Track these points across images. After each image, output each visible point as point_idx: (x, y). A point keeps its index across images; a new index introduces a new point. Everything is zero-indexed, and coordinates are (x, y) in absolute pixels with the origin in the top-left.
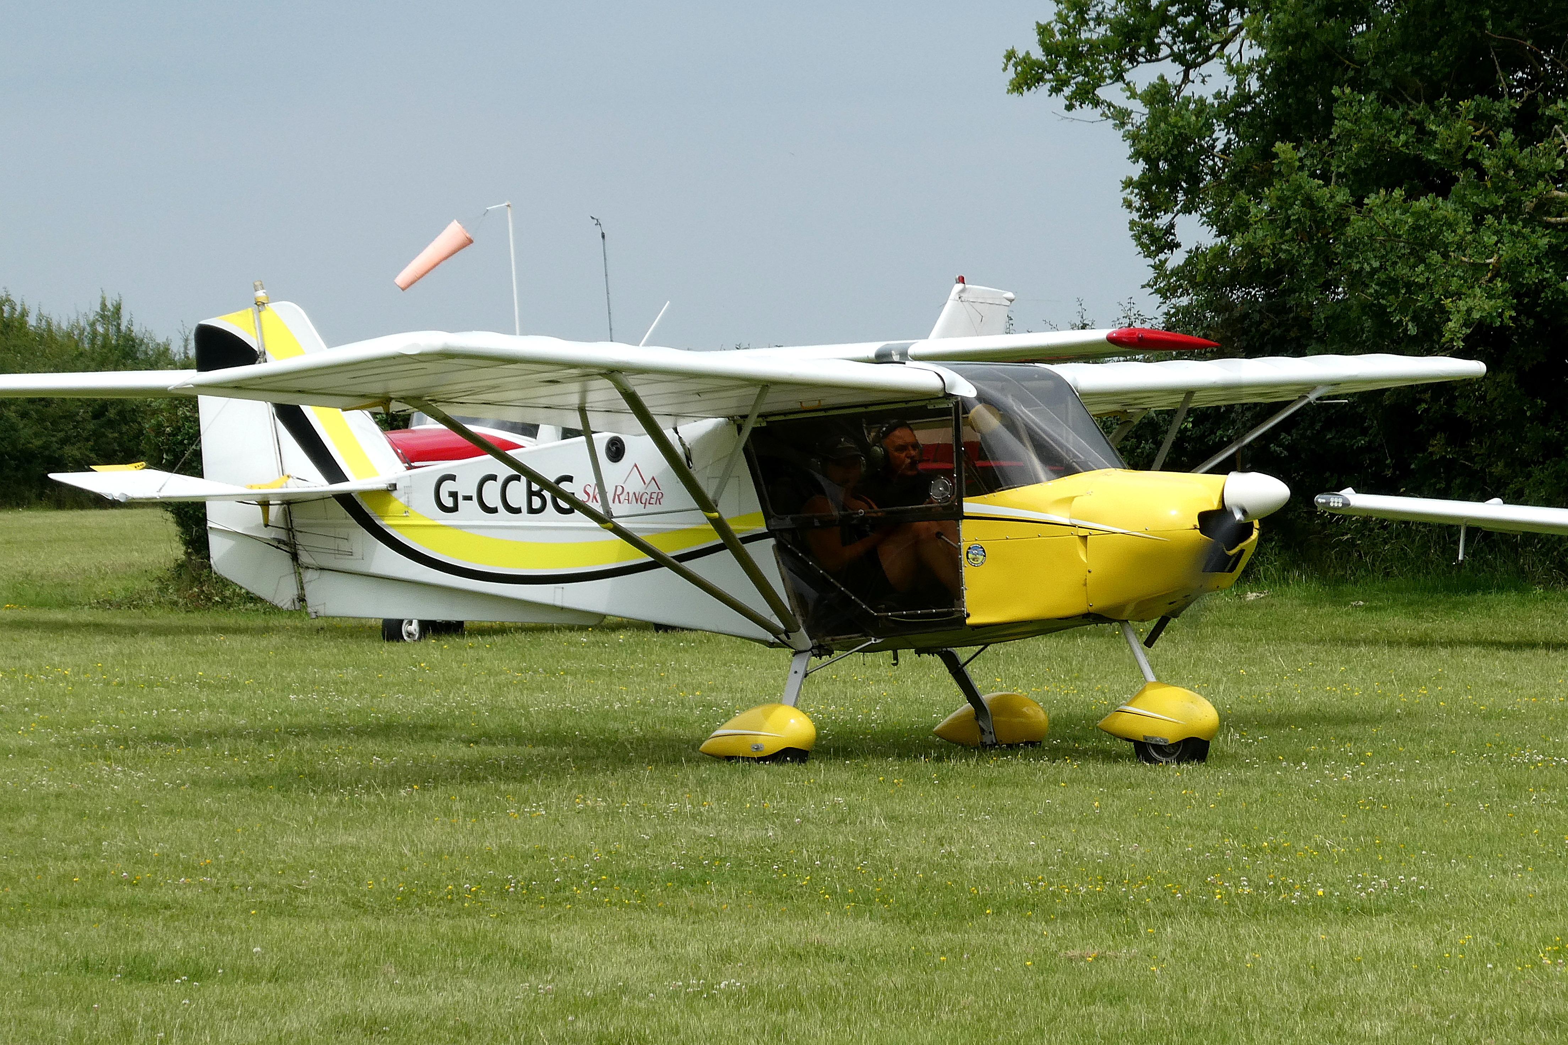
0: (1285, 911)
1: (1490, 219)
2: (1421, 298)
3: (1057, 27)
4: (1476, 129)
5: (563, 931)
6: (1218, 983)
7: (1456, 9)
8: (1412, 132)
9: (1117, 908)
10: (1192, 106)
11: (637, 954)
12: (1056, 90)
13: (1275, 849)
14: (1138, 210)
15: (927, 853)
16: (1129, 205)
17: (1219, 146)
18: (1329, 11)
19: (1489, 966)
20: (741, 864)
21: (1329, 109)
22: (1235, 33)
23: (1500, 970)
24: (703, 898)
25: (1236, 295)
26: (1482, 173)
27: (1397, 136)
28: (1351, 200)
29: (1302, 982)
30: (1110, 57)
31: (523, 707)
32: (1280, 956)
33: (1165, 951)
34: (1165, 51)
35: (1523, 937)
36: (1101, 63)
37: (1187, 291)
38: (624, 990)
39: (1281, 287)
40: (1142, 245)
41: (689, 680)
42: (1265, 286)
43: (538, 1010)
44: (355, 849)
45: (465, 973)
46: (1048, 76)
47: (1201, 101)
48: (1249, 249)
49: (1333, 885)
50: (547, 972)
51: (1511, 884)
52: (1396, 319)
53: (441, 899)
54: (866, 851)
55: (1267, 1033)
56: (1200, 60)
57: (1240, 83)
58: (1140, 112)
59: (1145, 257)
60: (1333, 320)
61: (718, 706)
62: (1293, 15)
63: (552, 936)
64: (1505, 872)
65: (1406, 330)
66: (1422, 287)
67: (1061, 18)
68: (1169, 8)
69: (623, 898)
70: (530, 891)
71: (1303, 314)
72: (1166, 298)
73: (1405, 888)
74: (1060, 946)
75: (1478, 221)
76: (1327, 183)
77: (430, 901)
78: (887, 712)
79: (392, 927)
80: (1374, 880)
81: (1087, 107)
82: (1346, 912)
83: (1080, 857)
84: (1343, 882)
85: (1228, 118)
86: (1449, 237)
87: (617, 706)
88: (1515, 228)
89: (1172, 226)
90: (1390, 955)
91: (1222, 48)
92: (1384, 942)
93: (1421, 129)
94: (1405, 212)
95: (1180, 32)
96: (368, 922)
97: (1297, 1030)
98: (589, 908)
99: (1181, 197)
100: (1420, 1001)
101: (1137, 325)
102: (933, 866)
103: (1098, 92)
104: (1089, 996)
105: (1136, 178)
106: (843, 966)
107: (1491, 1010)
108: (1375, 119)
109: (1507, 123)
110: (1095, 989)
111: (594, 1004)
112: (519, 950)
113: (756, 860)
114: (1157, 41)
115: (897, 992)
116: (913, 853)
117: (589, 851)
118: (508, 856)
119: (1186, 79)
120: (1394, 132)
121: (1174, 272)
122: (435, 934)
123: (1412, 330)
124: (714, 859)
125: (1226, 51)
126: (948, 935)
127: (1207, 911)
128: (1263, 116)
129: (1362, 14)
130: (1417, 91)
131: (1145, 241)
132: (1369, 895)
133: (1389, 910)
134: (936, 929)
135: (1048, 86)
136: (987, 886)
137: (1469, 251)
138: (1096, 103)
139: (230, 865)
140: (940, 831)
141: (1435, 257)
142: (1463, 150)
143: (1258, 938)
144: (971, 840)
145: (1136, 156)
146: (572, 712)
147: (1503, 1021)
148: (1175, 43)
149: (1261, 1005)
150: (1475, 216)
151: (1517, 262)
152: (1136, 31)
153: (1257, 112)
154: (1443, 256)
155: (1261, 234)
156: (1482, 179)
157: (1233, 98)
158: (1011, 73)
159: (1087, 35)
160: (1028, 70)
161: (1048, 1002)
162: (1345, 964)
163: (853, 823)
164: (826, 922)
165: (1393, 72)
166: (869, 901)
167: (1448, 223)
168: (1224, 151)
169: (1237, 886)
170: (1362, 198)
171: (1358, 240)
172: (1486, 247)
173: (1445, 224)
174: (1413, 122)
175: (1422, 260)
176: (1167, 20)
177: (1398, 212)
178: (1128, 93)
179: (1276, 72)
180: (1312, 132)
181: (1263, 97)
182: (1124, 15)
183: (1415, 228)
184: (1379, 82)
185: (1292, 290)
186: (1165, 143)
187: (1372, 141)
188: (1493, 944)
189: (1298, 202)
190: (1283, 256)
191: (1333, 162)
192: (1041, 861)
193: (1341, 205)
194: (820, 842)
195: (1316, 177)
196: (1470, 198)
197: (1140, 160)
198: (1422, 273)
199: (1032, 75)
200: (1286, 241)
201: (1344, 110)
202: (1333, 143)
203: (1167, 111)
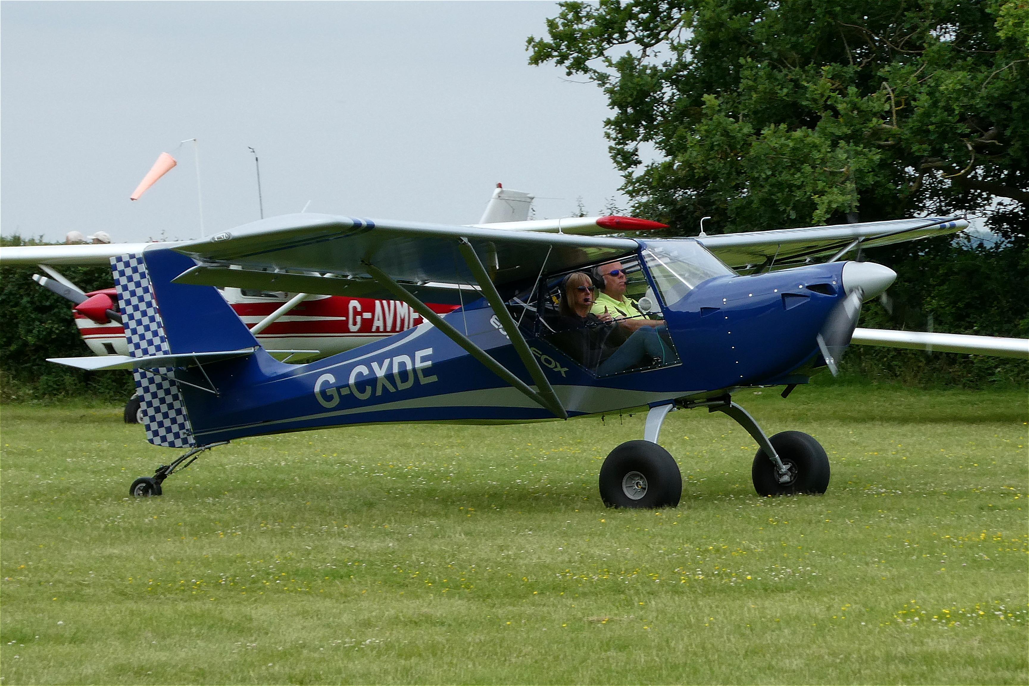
0: (725, 590)
1: (842, 143)
2: (798, 195)
3: (560, 22)
4: (833, 85)
5: (259, 609)
6: (689, 636)
7: (818, 7)
8: (791, 86)
9: (618, 589)
10: (648, 71)
11: (309, 623)
12: (561, 62)
13: (718, 550)
14: (614, 140)
15: (493, 556)
16: (608, 136)
17: (666, 98)
18: (737, 9)
19: (863, 623)
20: (372, 564)
21: (737, 72)
22: (676, 24)
23: (870, 626)
24: (349, 586)
25: (679, 195)
26: (836, 114)
27: (781, 89)
28: (753, 131)
29: (743, 635)
30: (595, 41)
31: (221, 465)
32: (727, 619)
33: (651, 616)
34: (630, 36)
35: (882, 606)
36: (589, 44)
37: (646, 192)
38: (304, 646)
39: (707, 189)
40: (616, 162)
41: (328, 446)
42: (696, 189)
43: (249, 659)
44: (119, 557)
45: (198, 636)
46: (555, 54)
47: (654, 68)
48: (687, 164)
49: (756, 573)
50: (252, 636)
51: (873, 570)
52: (782, 208)
53: (177, 589)
54: (454, 555)
55: (723, 667)
56: (653, 42)
57: (680, 55)
58: (615, 76)
59: (620, 170)
60: (740, 210)
61: (350, 463)
62: (713, 11)
63: (253, 612)
64: (867, 564)
65: (789, 215)
66: (799, 188)
67: (563, 16)
68: (634, 8)
69: (297, 587)
70: (236, 584)
71: (721, 206)
72: (633, 197)
73: (803, 575)
74: (583, 613)
75: (834, 145)
76: (737, 121)
77: (170, 590)
78: (459, 465)
79: (147, 608)
80: (783, 569)
81: (581, 73)
82: (766, 590)
83: (592, 557)
84: (762, 570)
85: (672, 79)
86: (816, 155)
87: (283, 463)
88: (859, 149)
89: (636, 150)
90: (798, 617)
91: (667, 34)
92: (794, 609)
93: (797, 84)
94: (788, 138)
95: (640, 24)
96: (131, 605)
97: (742, 667)
98: (275, 594)
99: (642, 130)
100: (820, 647)
101: (615, 214)
102: (499, 564)
103: (587, 63)
104: (606, 645)
105: (612, 119)
106: (444, 629)
107: (867, 652)
108: (768, 79)
109: (852, 81)
110: (610, 641)
111: (284, 655)
112: (232, 621)
113: (382, 562)
114: (626, 29)
115: (482, 644)
116: (483, 556)
117: (272, 557)
118: (219, 561)
119: (644, 55)
120: (779, 87)
121: (638, 180)
122: (176, 611)
123: (793, 216)
124: (355, 561)
125: (670, 35)
126: (510, 608)
127: (676, 591)
128: (694, 77)
129: (757, 9)
130: (794, 61)
131: (619, 160)
132: (780, 579)
133: (793, 589)
134: (503, 604)
135: (555, 59)
136: (533, 577)
137: (829, 164)
138: (586, 70)
139: (36, 568)
140: (500, 541)
141: (807, 168)
142: (824, 99)
143: (711, 607)
144: (520, 548)
145: (613, 104)
146: (254, 468)
147: (875, 659)
148: (637, 31)
149: (717, 651)
150: (833, 141)
151: (859, 171)
152: (612, 23)
153: (691, 73)
154: (812, 167)
155: (695, 154)
156: (837, 117)
157: (675, 65)
158: (531, 52)
159: (580, 26)
160: (541, 49)
161: (580, 650)
162: (769, 624)
163: (443, 537)
164: (431, 601)
165: (778, 48)
166: (457, 587)
167: (815, 146)
168: (670, 101)
169: (694, 575)
170: (759, 130)
171: (758, 157)
172: (840, 161)
173: (813, 146)
174: (791, 80)
175: (799, 170)
176: (632, 16)
177: (783, 139)
178: (607, 64)
179: (703, 48)
180: (726, 87)
181: (694, 65)
182: (604, 13)
183: (794, 149)
184: (768, 55)
185: (714, 191)
186: (631, 96)
187: (765, 93)
188: (863, 610)
189: (718, 133)
190: (709, 168)
191: (740, 106)
192: (567, 560)
193: (746, 135)
194: (423, 550)
195: (730, 116)
196: (829, 130)
197: (616, 107)
198: (799, 178)
199: (545, 53)
200: (711, 159)
201: (747, 73)
202: (739, 95)
203: (632, 75)
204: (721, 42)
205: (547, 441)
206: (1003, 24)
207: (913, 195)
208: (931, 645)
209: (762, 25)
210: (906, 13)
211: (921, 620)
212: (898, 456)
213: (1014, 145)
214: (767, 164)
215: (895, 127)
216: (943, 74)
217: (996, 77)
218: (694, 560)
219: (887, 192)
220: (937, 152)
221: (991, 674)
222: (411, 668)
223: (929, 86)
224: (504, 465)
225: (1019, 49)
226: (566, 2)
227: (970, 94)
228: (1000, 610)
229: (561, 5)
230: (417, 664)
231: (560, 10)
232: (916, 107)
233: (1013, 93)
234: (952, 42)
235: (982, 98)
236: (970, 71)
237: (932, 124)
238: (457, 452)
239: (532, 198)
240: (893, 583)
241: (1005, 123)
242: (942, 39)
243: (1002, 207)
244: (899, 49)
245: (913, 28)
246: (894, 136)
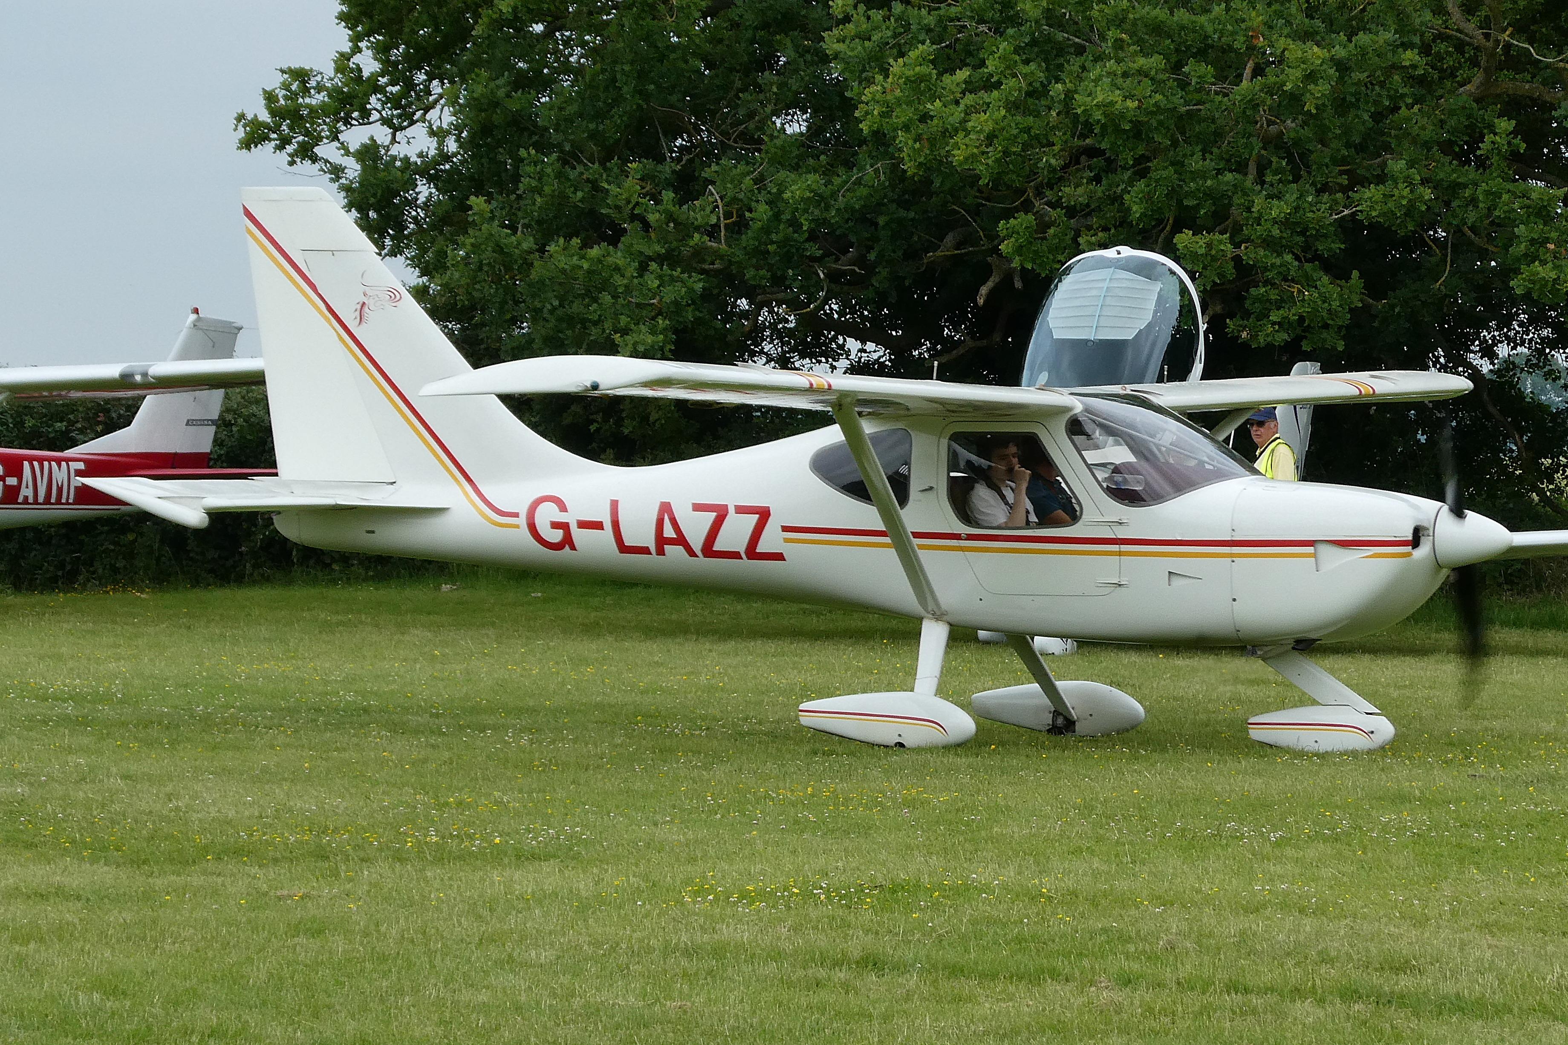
0: (464, 857)
1: (653, 266)
2: (594, 333)
3: (281, 93)
4: (643, 188)
6: (407, 918)
7: (625, 84)
8: (588, 188)
9: (321, 854)
10: (398, 164)
12: (281, 147)
13: (460, 803)
15: (157, 807)
17: (422, 199)
18: (517, 84)
19: (639, 903)
21: (516, 167)
22: (436, 101)
23: (648, 907)
26: (646, 226)
27: (574, 193)
28: (535, 247)
29: (478, 917)
30: (328, 120)
32: (461, 895)
33: (361, 891)
34: (375, 116)
35: (669, 879)
36: (320, 125)
39: (474, 322)
42: (459, 321)
46: (274, 136)
47: (406, 159)
48: (446, 289)
49: (508, 834)
51: (662, 833)
54: (104, 806)
56: (405, 124)
57: (441, 143)
58: (353, 169)
62: (486, 86)
64: (656, 824)
66: (595, 323)
67: (286, 86)
68: (380, 78)
71: (493, 345)
73: (569, 838)
74: (270, 886)
75: (643, 268)
76: (515, 233)
78: (125, 685)
80: (544, 830)
81: (307, 163)
82: (518, 857)
83: (291, 810)
84: (516, 831)
85: (429, 175)
86: (618, 280)
88: (675, 274)
90: (555, 894)
91: (425, 114)
92: (551, 882)
93: (595, 185)
94: (583, 257)
95: (388, 100)
97: (473, 958)
99: (388, 242)
100: (579, 933)
102: (162, 818)
103: (317, 150)
104: (295, 929)
106: (79, 905)
107: (641, 941)
108: (557, 178)
109: (668, 183)
110: (300, 923)
114: (368, 106)
115: (125, 925)
116: (144, 807)
119: (394, 140)
120: (572, 189)
125: (428, 117)
126: (173, 878)
127: (400, 858)
128: (460, 172)
130: (592, 154)
132: (539, 843)
133: (554, 856)
134: (162, 873)
135: (273, 143)
136: (209, 836)
137: (634, 293)
138: (315, 159)
140: (169, 788)
141: (606, 298)
142: (630, 206)
143: (442, 880)
144: (195, 797)
145: (350, 206)
147: (650, 950)
148: (383, 109)
149: (442, 937)
150: (641, 263)
151: (676, 303)
152: (350, 98)
153: (455, 170)
154: (613, 297)
155: (457, 275)
156: (647, 231)
157: (433, 157)
158: (241, 133)
159: (308, 100)
160: (255, 130)
161: (258, 935)
162: (516, 902)
163: (93, 781)
164: (66, 867)
165: (572, 137)
166: (105, 849)
167: (617, 269)
168: (425, 203)
169: (426, 836)
170: (544, 245)
171: (542, 282)
172: (649, 290)
173: (614, 270)
174: (588, 180)
175: (595, 300)
176: (378, 89)
177: (575, 258)
178: (342, 152)
179: (472, 136)
180: (502, 187)
181: (459, 157)
182: (340, 84)
183: (589, 272)
184: (559, 146)
185: (483, 324)
186: (374, 195)
187: (553, 197)
188: (643, 885)
189: (489, 249)
190: (476, 294)
191: (520, 214)
192: (257, 814)
193: (526, 251)
194: (63, 798)
195: (506, 227)
196: (637, 247)
197: (353, 209)
198: (595, 311)
199: (259, 135)
200: (479, 282)
201: (530, 169)
202: (519, 197)
203: (376, 168)
204: (496, 127)
205: (249, 654)
206: (867, 113)
207: (748, 336)
208: (726, 932)
209: (550, 107)
210: (741, 95)
211: (717, 899)
212: (714, 681)
213: (879, 272)
214: (554, 291)
215: (723, 246)
216: (787, 177)
217: (858, 182)
218: (427, 817)
219: (712, 332)
220: (779, 281)
221: (801, 973)
222: (27, 955)
223: (769, 192)
224: (186, 686)
225: (889, 146)
226: (289, 68)
227: (823, 205)
228: (821, 888)
229: (283, 72)
230: (35, 951)
231: (280, 78)
232: (752, 219)
233: (880, 204)
234: (801, 134)
235: (838, 210)
236: (824, 173)
237: (772, 242)
238: (124, 667)
239: (240, 329)
240: (687, 849)
241: (870, 243)
242: (789, 131)
243: (863, 354)
244: (731, 143)
245: (751, 115)
246: (721, 258)
